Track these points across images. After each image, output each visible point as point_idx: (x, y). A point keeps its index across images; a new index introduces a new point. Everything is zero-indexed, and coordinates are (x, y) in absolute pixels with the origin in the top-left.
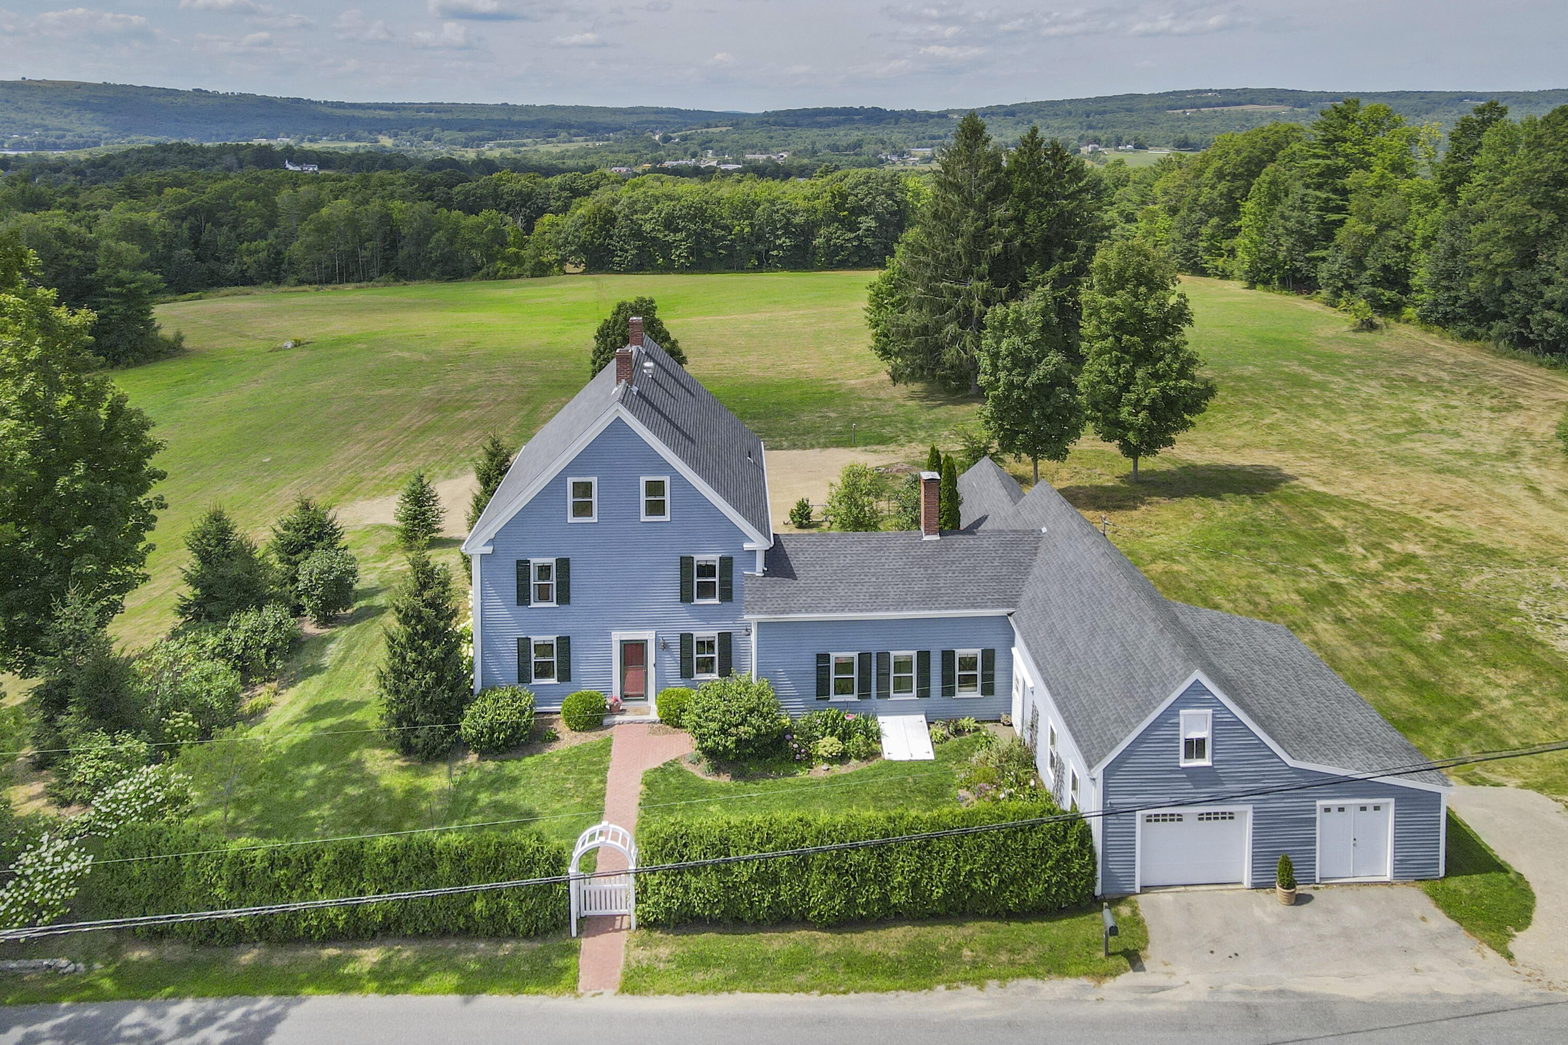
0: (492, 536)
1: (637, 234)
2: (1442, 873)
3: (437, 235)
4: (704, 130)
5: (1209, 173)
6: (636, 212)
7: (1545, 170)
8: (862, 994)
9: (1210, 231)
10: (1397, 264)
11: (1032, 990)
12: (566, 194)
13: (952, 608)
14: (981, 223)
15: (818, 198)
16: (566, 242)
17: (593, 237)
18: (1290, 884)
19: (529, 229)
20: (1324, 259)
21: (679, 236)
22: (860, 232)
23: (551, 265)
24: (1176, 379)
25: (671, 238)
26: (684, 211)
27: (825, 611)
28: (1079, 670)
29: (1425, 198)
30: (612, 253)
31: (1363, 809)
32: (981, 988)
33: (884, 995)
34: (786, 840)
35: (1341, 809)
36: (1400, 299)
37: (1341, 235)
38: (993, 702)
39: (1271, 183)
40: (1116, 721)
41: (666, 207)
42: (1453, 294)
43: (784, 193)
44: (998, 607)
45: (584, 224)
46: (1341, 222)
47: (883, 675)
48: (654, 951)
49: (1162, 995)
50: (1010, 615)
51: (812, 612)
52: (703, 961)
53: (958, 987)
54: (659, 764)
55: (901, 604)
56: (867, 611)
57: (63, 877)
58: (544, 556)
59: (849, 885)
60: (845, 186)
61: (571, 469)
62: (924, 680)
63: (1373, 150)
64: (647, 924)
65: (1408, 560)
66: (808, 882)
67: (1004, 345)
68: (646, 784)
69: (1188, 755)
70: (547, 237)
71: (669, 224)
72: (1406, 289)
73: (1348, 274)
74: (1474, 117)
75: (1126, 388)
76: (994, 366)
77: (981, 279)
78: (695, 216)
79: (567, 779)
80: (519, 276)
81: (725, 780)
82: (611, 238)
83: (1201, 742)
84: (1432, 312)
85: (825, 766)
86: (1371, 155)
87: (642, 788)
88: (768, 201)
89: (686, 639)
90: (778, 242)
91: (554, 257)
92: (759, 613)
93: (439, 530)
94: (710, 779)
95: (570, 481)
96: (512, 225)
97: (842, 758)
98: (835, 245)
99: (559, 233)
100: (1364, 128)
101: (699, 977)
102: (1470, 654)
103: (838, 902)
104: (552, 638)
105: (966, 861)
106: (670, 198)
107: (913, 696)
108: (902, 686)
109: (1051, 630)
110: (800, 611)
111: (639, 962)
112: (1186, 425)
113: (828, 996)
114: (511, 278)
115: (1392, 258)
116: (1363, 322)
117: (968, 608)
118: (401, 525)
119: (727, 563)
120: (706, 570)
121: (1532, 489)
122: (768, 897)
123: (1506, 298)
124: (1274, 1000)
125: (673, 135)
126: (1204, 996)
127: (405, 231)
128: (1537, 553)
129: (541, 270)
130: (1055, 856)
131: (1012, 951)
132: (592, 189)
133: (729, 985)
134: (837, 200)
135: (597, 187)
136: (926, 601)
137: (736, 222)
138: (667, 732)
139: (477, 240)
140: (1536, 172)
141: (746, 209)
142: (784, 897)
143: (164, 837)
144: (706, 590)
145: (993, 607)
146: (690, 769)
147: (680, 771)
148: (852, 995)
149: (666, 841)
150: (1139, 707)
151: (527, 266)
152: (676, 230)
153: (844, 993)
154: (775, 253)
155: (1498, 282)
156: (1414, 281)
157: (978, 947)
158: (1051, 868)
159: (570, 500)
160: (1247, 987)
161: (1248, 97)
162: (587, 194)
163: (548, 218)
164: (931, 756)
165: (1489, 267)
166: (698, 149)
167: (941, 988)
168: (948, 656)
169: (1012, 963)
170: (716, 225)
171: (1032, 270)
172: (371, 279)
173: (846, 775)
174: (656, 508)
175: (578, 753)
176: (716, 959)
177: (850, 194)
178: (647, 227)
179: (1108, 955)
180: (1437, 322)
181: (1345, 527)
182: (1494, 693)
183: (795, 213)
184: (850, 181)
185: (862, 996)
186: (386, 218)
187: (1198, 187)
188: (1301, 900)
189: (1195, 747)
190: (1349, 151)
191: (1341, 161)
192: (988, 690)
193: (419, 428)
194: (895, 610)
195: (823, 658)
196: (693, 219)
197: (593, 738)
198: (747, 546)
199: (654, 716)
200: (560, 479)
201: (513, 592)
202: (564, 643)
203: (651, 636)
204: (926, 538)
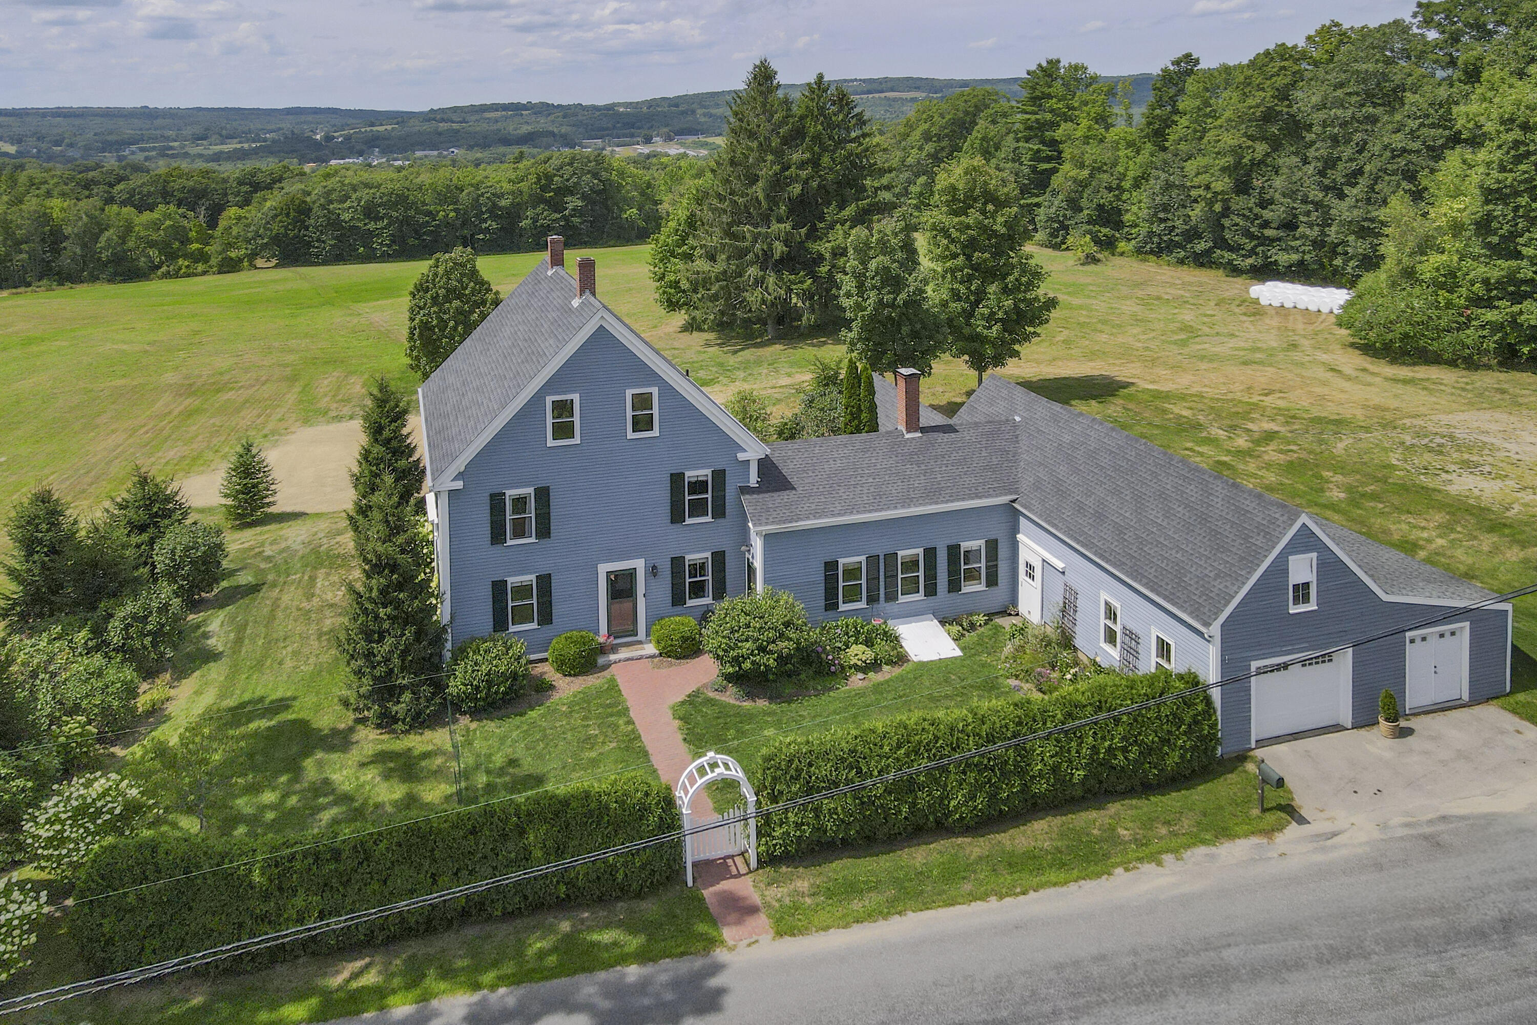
0: (462, 469)
1: (334, 223)
2: (1508, 689)
3: (107, 234)
4: (368, 129)
5: (917, 135)
6: (331, 202)
7: (1258, 106)
8: (1042, 891)
9: (918, 189)
10: (1111, 203)
11: (1212, 857)
12: (246, 188)
13: (958, 500)
14: (777, 168)
15: (522, 180)
16: (258, 235)
17: (286, 228)
18: (1393, 718)
19: (213, 223)
20: (1038, 205)
21: (380, 224)
22: (567, 212)
23: (241, 260)
24: (1025, 292)
25: (372, 226)
26: (385, 199)
27: (833, 515)
28: (1138, 537)
29: (1130, 144)
30: (309, 245)
31: (1442, 636)
32: (1159, 864)
33: (1065, 889)
34: (920, 743)
35: (1424, 639)
36: (1113, 236)
37: (1056, 181)
38: (999, 594)
39: (983, 139)
40: (1217, 576)
41: (365, 195)
42: (1170, 224)
43: (486, 177)
44: (1001, 495)
45: (276, 216)
46: (1055, 171)
47: (891, 577)
48: (792, 887)
49: (1335, 840)
50: (1014, 501)
51: (820, 517)
52: (852, 889)
53: (1135, 868)
54: (681, 698)
55: (907, 502)
56: (876, 511)
57: (16, 922)
58: (517, 487)
59: (990, 780)
60: (550, 168)
61: (550, 386)
62: (931, 576)
63: (1076, 105)
64: (768, 860)
65: (1270, 436)
66: (946, 785)
67: (873, 265)
68: (680, 719)
69: (1296, 601)
70: (235, 231)
71: (370, 212)
72: (1118, 225)
73: (1065, 216)
74: (1172, 68)
75: (977, 302)
76: (861, 287)
77: (779, 221)
78: (396, 204)
79: (588, 726)
80: (204, 273)
81: (762, 704)
82: (307, 229)
83: (1306, 585)
84: (1146, 243)
85: (861, 676)
86: (1074, 109)
87: (677, 723)
88: (472, 185)
89: (677, 563)
90: (484, 226)
91: (243, 251)
92: (767, 524)
93: (269, 505)
94: (747, 704)
95: (549, 399)
96: (194, 222)
97: (874, 666)
98: (542, 226)
99: (248, 225)
100: (1066, 85)
101: (856, 905)
102: (1381, 506)
103: (980, 801)
104: (530, 578)
105: (1104, 738)
106: (367, 186)
107: (920, 596)
108: (912, 587)
109: (1080, 508)
110: (808, 518)
111: (779, 900)
112: (1027, 338)
113: (1008, 899)
114: (196, 275)
115: (1107, 198)
116: (1087, 257)
117: (973, 499)
118: (229, 502)
119: (719, 476)
120: (699, 486)
121: (1332, 370)
122: (905, 809)
123: (1226, 222)
124: (1441, 827)
125: (336, 134)
126: (1377, 835)
127: (68, 230)
128: (1376, 420)
129: (229, 266)
130: (1188, 720)
131: (1167, 823)
132: (274, 183)
133: (891, 909)
134: (543, 182)
135: (280, 180)
136: (932, 495)
137: (439, 208)
138: (671, 665)
139: (154, 237)
140: (1250, 108)
141: (448, 195)
142: (921, 803)
143: (161, 851)
144: (698, 508)
145: (997, 496)
146: (718, 697)
147: (710, 702)
148: (1032, 894)
149: (791, 761)
150: (1242, 559)
151: (214, 261)
152: (377, 218)
153: (1024, 893)
154: (481, 236)
155: (1218, 207)
156: (1127, 218)
157: (1130, 825)
158: (1185, 733)
159: (550, 421)
160: (1410, 819)
161: (889, 85)
162: (269, 187)
163: (233, 211)
164: (958, 653)
165: (1209, 196)
166: (364, 147)
167: (1119, 871)
168: (953, 550)
169: (1175, 834)
170: (418, 211)
171: (830, 211)
172: (29, 285)
173: (887, 682)
174: (642, 423)
175: (584, 701)
176: (865, 883)
177: (555, 175)
178: (346, 216)
179: (1264, 810)
180: (1151, 252)
181: (1194, 415)
182: (1425, 535)
183: (501, 196)
184: (555, 162)
185: (1042, 893)
186: (44, 218)
187: (904, 149)
188: (1405, 733)
189: (1301, 593)
190: (1055, 106)
191: (1048, 116)
192: (992, 581)
193: (180, 413)
194: (903, 507)
195: (831, 566)
196: (394, 205)
197: (592, 681)
198: (741, 456)
199: (650, 649)
200: (538, 398)
201: (486, 531)
202: (545, 581)
203: (639, 564)
204: (908, 436)
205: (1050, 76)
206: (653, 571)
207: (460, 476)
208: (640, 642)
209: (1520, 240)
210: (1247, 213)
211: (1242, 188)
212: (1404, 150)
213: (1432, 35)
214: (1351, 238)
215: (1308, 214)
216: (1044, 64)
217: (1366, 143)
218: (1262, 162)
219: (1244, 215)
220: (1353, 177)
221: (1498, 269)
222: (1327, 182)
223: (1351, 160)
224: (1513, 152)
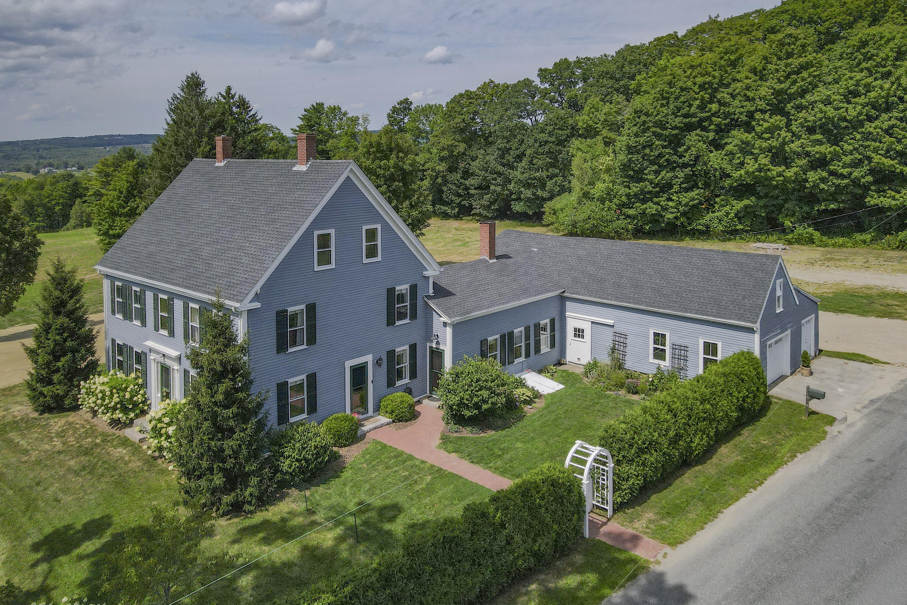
0: (258, 292)
13: (540, 294)
38: (556, 352)
44: (552, 290)
49: (849, 421)
50: (564, 292)
54: (438, 441)
58: (295, 305)
61: (316, 224)
62: (527, 345)
68: (454, 452)
69: (778, 307)
81: (492, 433)
83: (780, 298)
85: (529, 406)
87: (455, 455)
89: (391, 354)
92: (455, 316)
94: (485, 435)
95: (316, 233)
97: (533, 399)
104: (303, 377)
107: (524, 358)
108: (518, 353)
111: (647, 528)
117: (546, 292)
119: (413, 290)
120: (402, 297)
126: (859, 414)
131: (778, 433)
144: (402, 313)
145: (550, 292)
146: (462, 435)
157: (763, 438)
159: (316, 250)
160: (862, 405)
164: (560, 387)
168: (537, 327)
173: (543, 407)
174: (372, 252)
175: (375, 458)
179: (808, 416)
192: (553, 344)
195: (484, 343)
197: (363, 446)
198: (426, 273)
200: (309, 232)
201: (273, 341)
202: (312, 378)
203: (369, 359)
204: (491, 261)
205: (319, 112)
206: (378, 363)
207: (257, 297)
208: (371, 417)
209: (646, 172)
210: (456, 182)
211: (452, 169)
212: (546, 142)
213: (547, 85)
214: (522, 189)
215: (495, 179)
216: (315, 105)
217: (523, 141)
218: (464, 154)
219: (455, 184)
220: (520, 157)
221: (635, 188)
222: (504, 161)
223: (517, 149)
224: (642, 127)
